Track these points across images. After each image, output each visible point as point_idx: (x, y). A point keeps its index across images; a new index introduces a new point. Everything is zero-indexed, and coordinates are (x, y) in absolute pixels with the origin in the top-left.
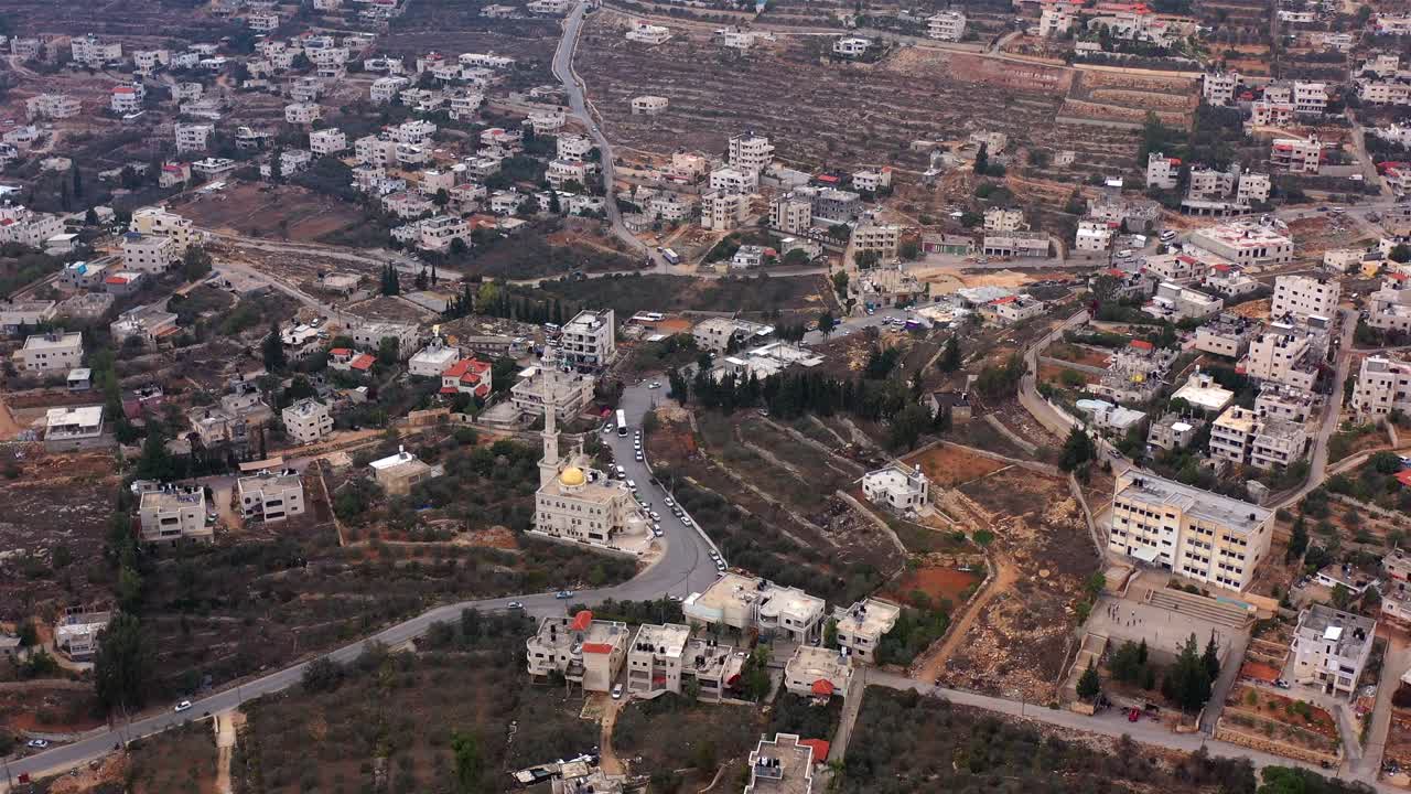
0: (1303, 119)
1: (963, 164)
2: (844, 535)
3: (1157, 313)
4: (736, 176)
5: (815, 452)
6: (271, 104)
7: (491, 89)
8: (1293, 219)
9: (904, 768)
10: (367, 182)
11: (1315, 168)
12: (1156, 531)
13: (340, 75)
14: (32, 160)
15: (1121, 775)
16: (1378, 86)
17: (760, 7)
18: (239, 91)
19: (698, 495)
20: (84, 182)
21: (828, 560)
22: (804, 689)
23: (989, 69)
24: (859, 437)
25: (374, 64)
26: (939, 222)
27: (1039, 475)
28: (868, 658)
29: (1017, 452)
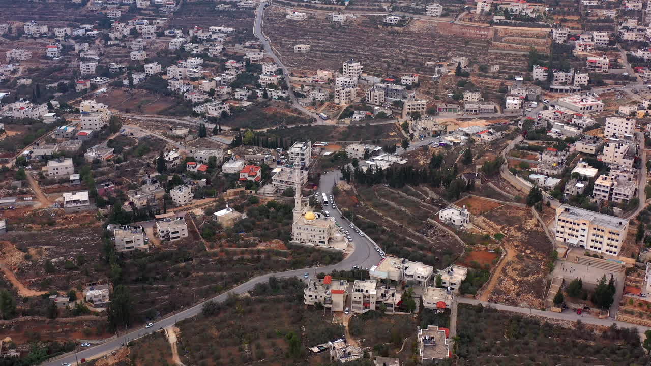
0: (599, 49)
1: (449, 72)
2: (434, 238)
3: (555, 136)
4: (348, 80)
5: (414, 202)
6: (123, 52)
7: (226, 43)
8: (600, 93)
9: (484, 339)
10: (175, 86)
11: (607, 70)
12: (577, 231)
13: (153, 38)
14: (12, 80)
15: (579, 337)
16: (630, 33)
17: (347, 3)
18: (106, 46)
19: (365, 223)
20: (41, 90)
21: (430, 249)
22: (432, 306)
23: (456, 29)
24: (432, 194)
25: (169, 33)
26: (443, 98)
27: (517, 209)
28: (456, 291)
29: (506, 199)
